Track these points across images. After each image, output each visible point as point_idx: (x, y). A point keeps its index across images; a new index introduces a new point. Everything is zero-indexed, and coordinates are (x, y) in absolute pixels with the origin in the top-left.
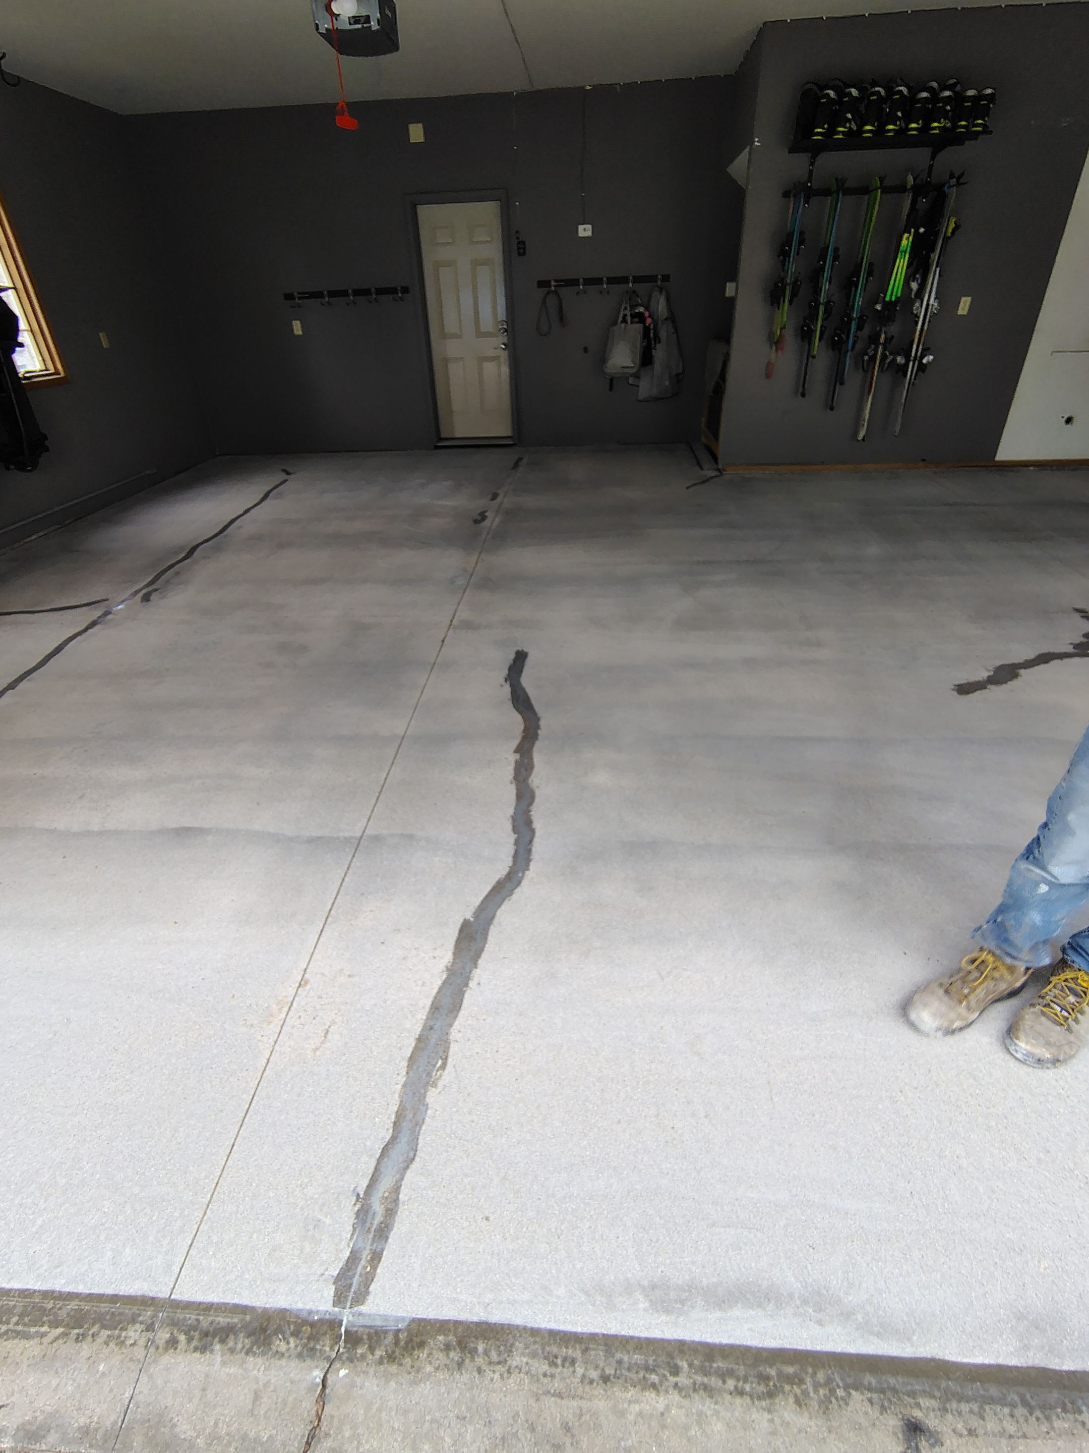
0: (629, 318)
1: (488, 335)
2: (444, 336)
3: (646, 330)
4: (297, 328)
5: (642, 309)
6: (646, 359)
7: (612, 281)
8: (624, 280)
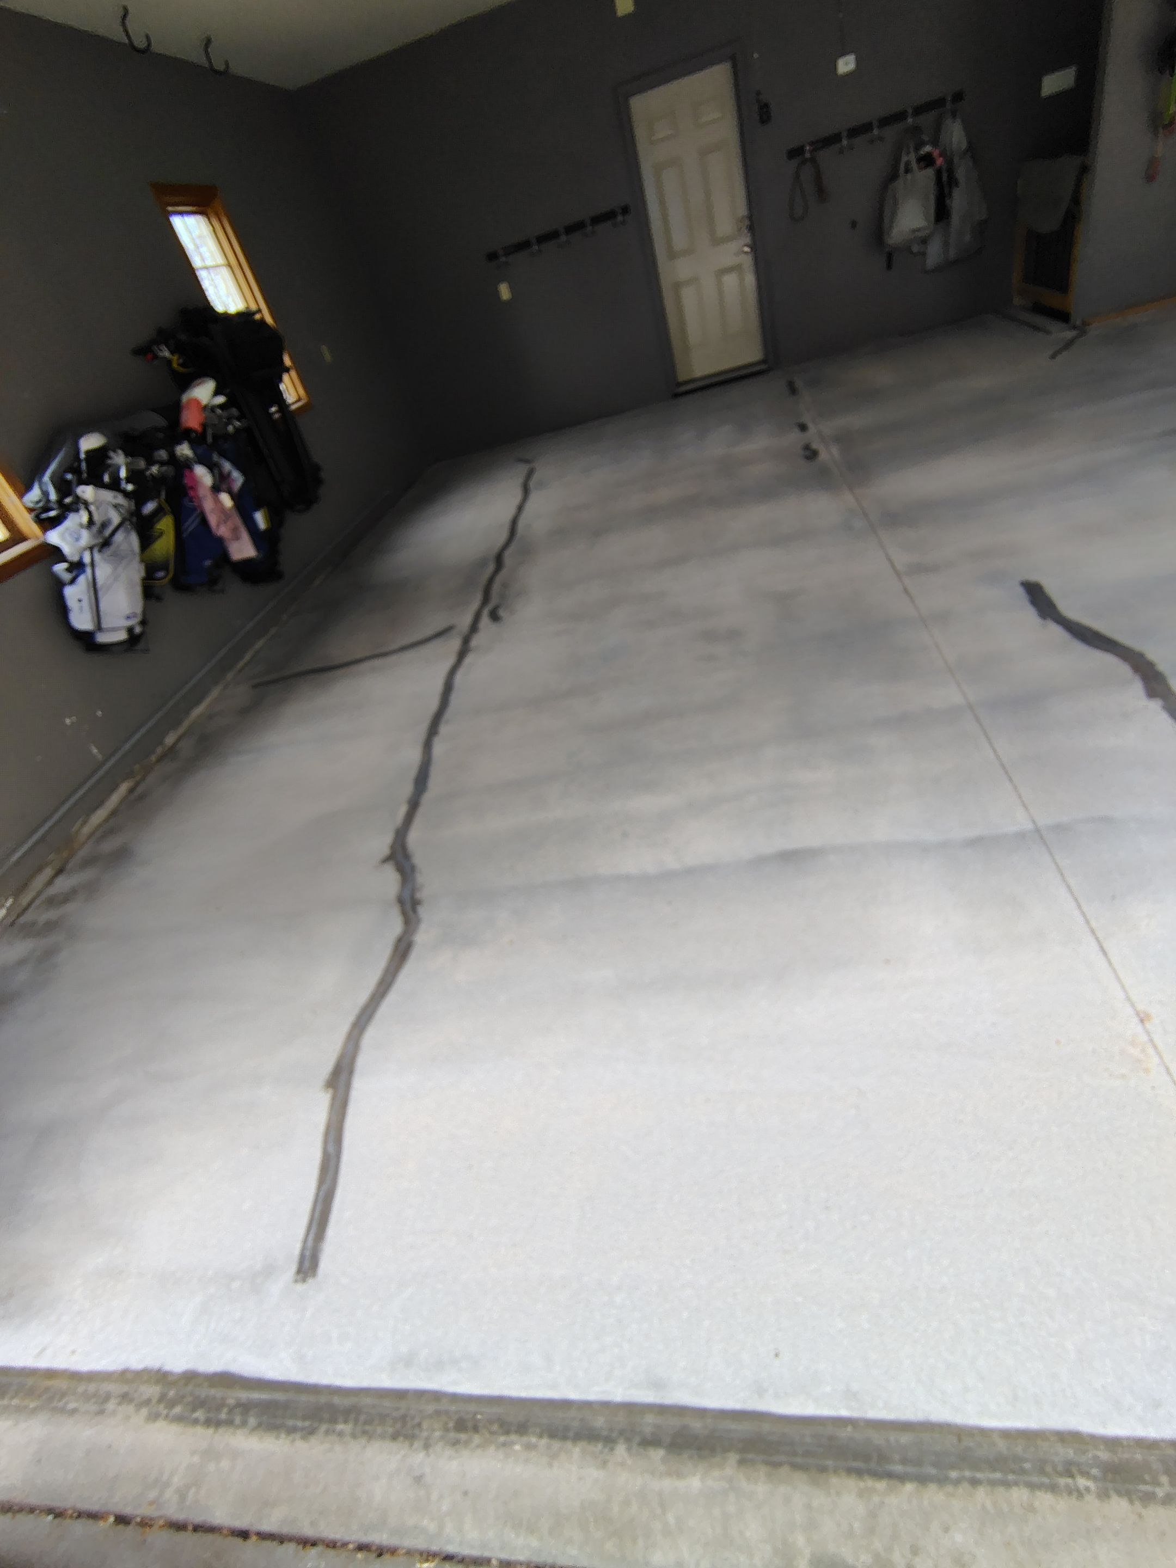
0: (914, 165)
1: (728, 239)
2: (673, 255)
3: (939, 173)
4: (505, 292)
5: (928, 149)
6: (942, 213)
7: (885, 122)
8: (900, 116)
